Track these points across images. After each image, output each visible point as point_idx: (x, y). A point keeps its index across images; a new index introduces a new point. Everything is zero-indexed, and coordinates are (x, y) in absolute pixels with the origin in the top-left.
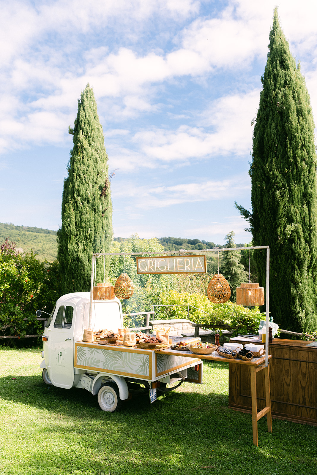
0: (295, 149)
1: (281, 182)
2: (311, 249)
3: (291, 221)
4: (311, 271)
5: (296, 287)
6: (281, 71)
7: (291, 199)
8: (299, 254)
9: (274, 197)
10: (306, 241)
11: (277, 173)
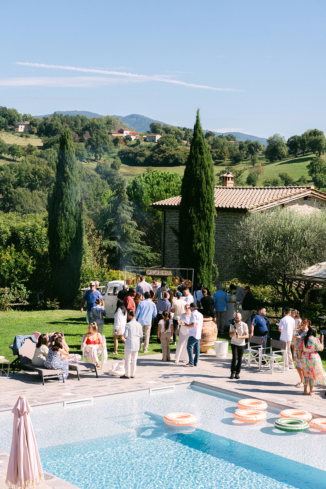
0: (204, 203)
1: (196, 220)
2: (208, 255)
3: (200, 241)
4: (208, 266)
5: (200, 275)
6: (199, 156)
7: (200, 230)
8: (203, 258)
9: (192, 228)
10: (206, 251)
11: (194, 215)
